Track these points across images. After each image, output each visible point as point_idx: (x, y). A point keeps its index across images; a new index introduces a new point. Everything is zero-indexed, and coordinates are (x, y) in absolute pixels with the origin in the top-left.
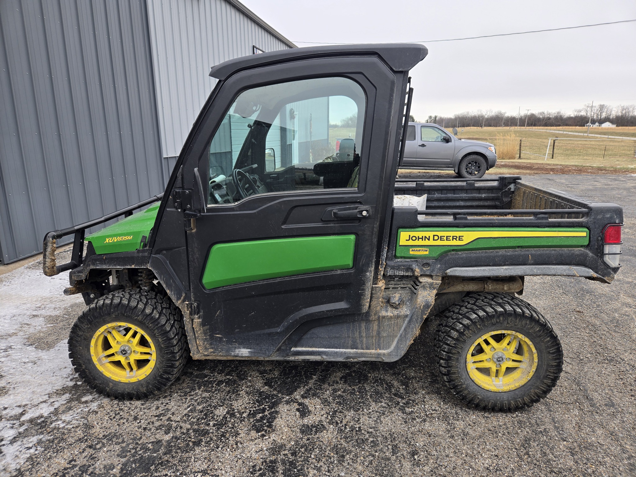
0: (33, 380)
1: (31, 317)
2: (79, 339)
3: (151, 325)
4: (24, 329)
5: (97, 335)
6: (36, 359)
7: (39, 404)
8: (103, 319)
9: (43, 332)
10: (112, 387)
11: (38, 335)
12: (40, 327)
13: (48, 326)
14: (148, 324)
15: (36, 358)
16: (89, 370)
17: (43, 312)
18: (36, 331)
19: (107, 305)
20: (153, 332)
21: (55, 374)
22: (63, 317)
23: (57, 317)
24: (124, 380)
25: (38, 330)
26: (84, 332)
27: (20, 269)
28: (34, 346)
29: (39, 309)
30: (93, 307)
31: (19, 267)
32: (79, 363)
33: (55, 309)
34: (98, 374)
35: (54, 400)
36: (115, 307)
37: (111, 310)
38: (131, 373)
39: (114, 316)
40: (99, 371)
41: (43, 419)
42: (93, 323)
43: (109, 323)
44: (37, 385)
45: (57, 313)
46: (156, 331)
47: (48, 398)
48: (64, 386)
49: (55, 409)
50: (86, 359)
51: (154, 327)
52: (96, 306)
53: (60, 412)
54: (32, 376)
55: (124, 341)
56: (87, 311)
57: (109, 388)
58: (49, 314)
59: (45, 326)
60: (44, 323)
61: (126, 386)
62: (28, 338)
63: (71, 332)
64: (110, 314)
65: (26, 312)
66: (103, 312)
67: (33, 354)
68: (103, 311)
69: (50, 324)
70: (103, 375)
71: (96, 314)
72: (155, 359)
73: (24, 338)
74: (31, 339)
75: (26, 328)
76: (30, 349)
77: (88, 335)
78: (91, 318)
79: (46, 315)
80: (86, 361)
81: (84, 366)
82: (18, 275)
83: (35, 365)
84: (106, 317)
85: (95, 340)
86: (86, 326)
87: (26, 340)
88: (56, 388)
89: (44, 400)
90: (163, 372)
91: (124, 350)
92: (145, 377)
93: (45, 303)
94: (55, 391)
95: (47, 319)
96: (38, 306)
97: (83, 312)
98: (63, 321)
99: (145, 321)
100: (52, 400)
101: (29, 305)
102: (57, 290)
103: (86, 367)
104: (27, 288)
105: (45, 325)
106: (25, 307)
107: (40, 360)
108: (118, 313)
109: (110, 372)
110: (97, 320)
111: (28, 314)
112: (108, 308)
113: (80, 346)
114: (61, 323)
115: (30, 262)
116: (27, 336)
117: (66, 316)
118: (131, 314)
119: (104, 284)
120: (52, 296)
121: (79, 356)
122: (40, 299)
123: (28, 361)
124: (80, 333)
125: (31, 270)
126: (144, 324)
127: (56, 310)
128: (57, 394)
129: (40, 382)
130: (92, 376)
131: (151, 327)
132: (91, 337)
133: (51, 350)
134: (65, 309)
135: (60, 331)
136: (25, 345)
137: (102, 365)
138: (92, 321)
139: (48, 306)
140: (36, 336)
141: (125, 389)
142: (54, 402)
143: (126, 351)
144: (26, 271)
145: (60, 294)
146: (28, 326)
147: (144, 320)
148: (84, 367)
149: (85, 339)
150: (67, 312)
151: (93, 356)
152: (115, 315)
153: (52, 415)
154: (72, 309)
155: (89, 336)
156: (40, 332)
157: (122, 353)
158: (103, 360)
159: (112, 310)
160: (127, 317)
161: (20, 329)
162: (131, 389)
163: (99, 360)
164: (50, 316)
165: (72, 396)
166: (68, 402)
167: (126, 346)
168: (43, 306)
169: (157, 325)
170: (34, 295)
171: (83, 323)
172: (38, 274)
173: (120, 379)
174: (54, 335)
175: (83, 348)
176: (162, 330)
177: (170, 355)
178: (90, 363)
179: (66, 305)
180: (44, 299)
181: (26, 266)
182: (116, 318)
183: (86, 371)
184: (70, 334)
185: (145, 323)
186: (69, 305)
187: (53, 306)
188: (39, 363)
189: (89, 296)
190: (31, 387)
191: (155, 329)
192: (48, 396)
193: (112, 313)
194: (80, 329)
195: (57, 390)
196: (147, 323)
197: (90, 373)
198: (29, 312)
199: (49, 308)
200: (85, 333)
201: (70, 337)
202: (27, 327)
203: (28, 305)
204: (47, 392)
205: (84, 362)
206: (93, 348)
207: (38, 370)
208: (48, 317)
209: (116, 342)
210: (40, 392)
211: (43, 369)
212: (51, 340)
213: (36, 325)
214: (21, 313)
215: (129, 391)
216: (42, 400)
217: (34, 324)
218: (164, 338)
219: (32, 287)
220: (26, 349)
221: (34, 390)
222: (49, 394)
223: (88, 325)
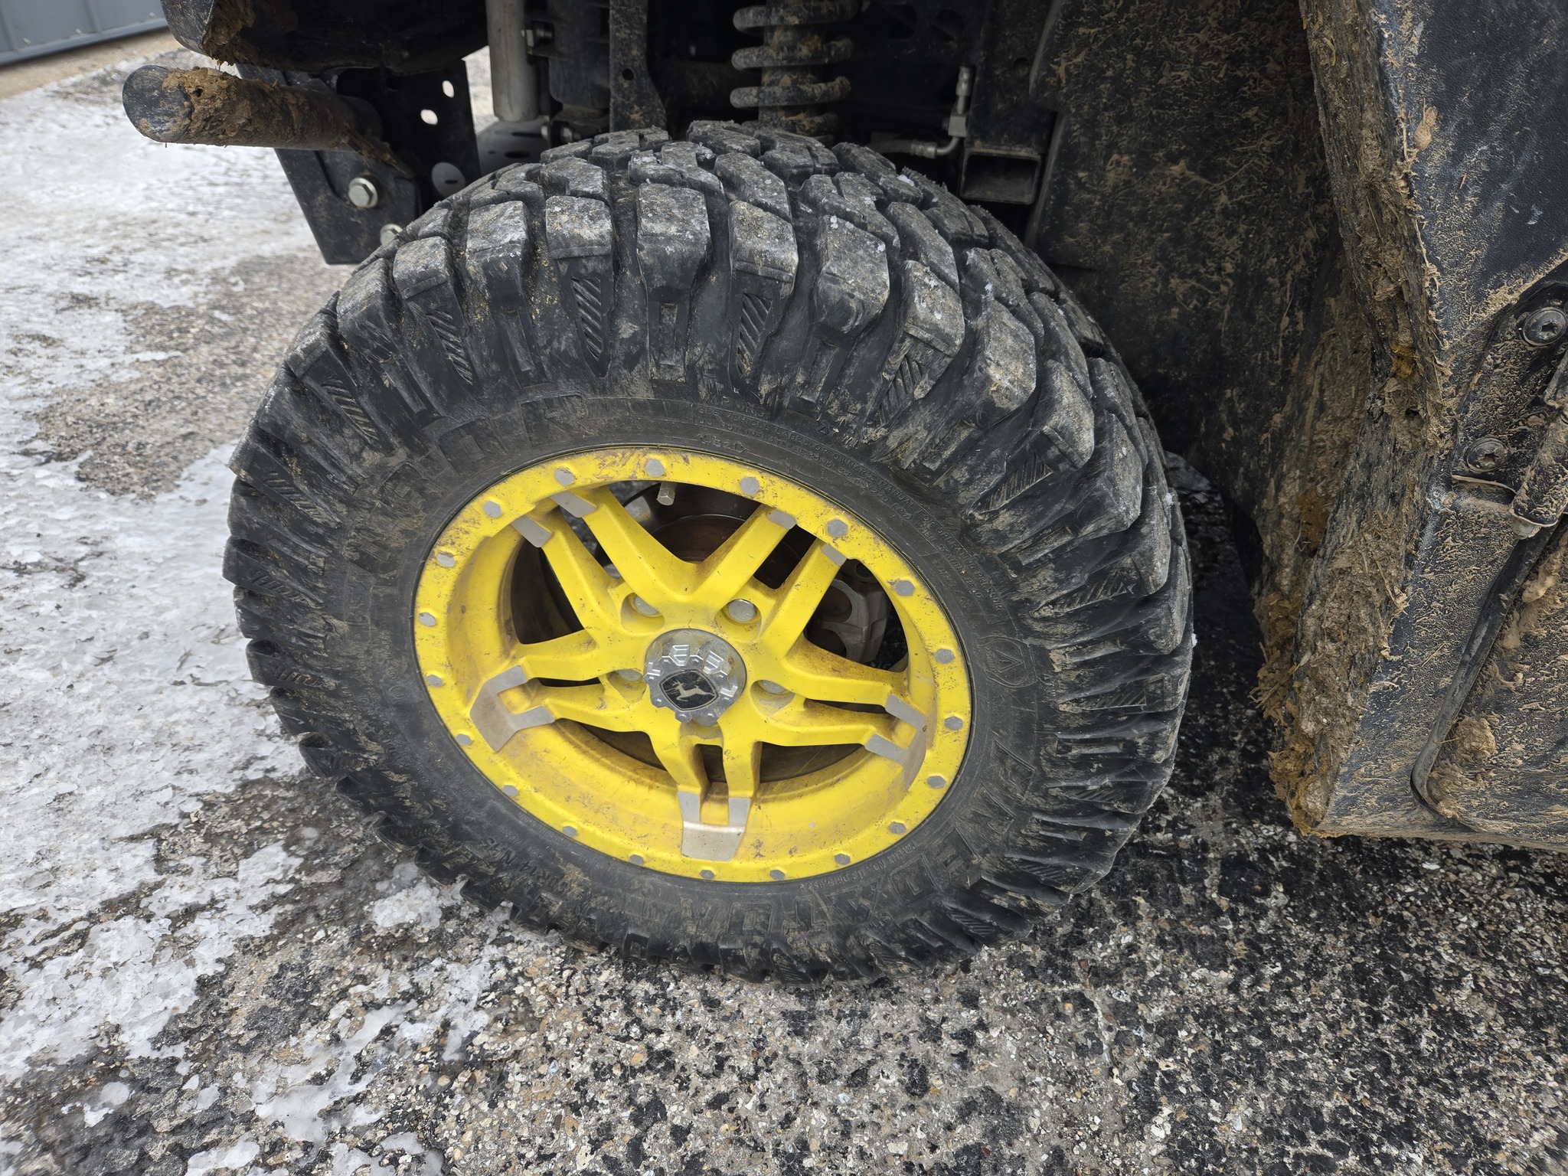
0: (59, 700)
1: (63, 304)
2: (318, 556)
3: (1005, 519)
4: (29, 363)
5: (470, 542)
6: (84, 550)
7: (92, 918)
8: (532, 407)
9: (117, 388)
10: (586, 898)
11: (93, 401)
12: (103, 362)
13: (142, 357)
14: (984, 502)
15: (83, 541)
16: (413, 774)
17: (115, 285)
18: (83, 383)
19: (572, 261)
20: (1013, 587)
21: (190, 669)
22: (212, 320)
23: (184, 315)
24: (663, 857)
25: (96, 376)
26: (350, 503)
27: (27, 95)
28: (73, 466)
29: (99, 267)
30: (430, 274)
31: (25, 89)
32: (338, 723)
33: (170, 273)
34: (479, 804)
35: (188, 898)
36: (665, 296)
37: (613, 316)
38: (713, 810)
39: (643, 393)
40: (488, 783)
41: (117, 1094)
42: (434, 432)
43: (579, 446)
44: (84, 742)
45: (180, 295)
46: (1046, 576)
47: (151, 876)
48: (253, 774)
49: (203, 984)
50: (385, 705)
51: (1037, 540)
52: (454, 259)
53: (237, 1027)
54: (55, 669)
55: (691, 609)
56: (370, 315)
57: (560, 895)
58: (143, 296)
59: (129, 359)
60: (124, 341)
61: (686, 902)
62: (44, 418)
63: (241, 488)
64: (600, 368)
65: (39, 276)
66: (529, 342)
67: (65, 514)
68: (528, 327)
69: (149, 347)
70: (516, 809)
71: (458, 352)
72: (948, 775)
73: (27, 416)
74: (59, 422)
75: (36, 360)
76: (51, 483)
77: (393, 532)
78: (412, 386)
79: (132, 300)
80: (389, 716)
81: (373, 746)
82: (20, 119)
83: (78, 593)
84: (566, 388)
85: (452, 575)
86: (371, 457)
87: (35, 428)
88: (201, 784)
89: (129, 885)
90: (999, 876)
91: (690, 677)
92: (831, 867)
93: (127, 244)
94: (193, 807)
95: (135, 322)
96: (95, 252)
97: (330, 313)
98: (210, 339)
99: (960, 474)
100: (177, 895)
101: (54, 248)
102: (177, 190)
103: (391, 754)
104: (51, 171)
105: (129, 350)
106: (35, 253)
107: (104, 561)
108: (691, 369)
109: (569, 795)
110: (473, 413)
111: (51, 287)
112: (583, 294)
113: (329, 606)
114: (204, 349)
115: (66, 75)
116: (38, 405)
117: (225, 317)
118: (829, 387)
119: (429, 117)
120: (154, 215)
121: (331, 683)
122: (103, 223)
123: (35, 557)
124: (322, 512)
125: (70, 102)
126: (942, 501)
127: (176, 280)
128: (211, 838)
129: (99, 720)
130: (437, 812)
131: (1001, 537)
132: (423, 550)
133: (162, 497)
134: (215, 280)
135: (200, 391)
136: (26, 453)
137: (503, 740)
138: (427, 417)
139: (138, 258)
140: (86, 412)
141: (678, 921)
142: (190, 913)
143: (704, 685)
144: (50, 107)
145: (191, 208)
146: (50, 351)
147: (952, 462)
148: (373, 755)
149: (365, 563)
150: (229, 295)
151: (439, 683)
152: (660, 387)
153: (179, 1051)
154: (246, 281)
155: (397, 542)
156: (103, 386)
157: (673, 696)
158: (512, 707)
159: (627, 329)
160: (775, 412)
161: (11, 360)
162: (717, 928)
163: (487, 711)
164: (151, 309)
165: (307, 868)
166: (284, 927)
167: (707, 644)
168: (117, 258)
169: (1073, 522)
170: (78, 206)
171: (335, 422)
172: (98, 119)
173: (638, 850)
174: (172, 410)
175: (354, 626)
176: (1097, 578)
177: (1101, 772)
178: (417, 732)
179: (217, 264)
180: (122, 225)
181: (54, 86)
182: (658, 409)
183: (396, 778)
184: (235, 509)
185: (952, 492)
186: (232, 262)
187: (162, 260)
188: (97, 574)
189: (339, 192)
190: (46, 758)
191: (1041, 563)
192: (147, 849)
193: (631, 362)
194: (315, 475)
195: (209, 806)
196: (975, 492)
197: (424, 794)
198: (56, 278)
199: (147, 268)
200: (362, 517)
201: (236, 525)
202: (41, 352)
203: (52, 244)
204: (145, 817)
205: (376, 722)
206: (440, 633)
207: (90, 629)
208: (140, 312)
209: (618, 595)
210: (102, 807)
211: (121, 625)
212: (158, 439)
213: (84, 345)
214: (17, 283)
215: (705, 937)
216: (114, 891)
217: (76, 343)
218: (1095, 643)
219: (72, 170)
220: (32, 482)
221: (64, 788)
222: (155, 834)
223: (389, 450)
